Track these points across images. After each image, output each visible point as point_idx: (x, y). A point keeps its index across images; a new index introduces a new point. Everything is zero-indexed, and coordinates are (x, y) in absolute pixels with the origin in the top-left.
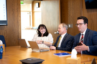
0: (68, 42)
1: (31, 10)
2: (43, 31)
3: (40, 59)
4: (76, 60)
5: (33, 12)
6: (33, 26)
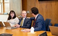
0: (27, 22)
1: (2, 2)
2: (12, 15)
3: (10, 34)
4: (34, 34)
5: (4, 3)
6: (4, 12)
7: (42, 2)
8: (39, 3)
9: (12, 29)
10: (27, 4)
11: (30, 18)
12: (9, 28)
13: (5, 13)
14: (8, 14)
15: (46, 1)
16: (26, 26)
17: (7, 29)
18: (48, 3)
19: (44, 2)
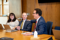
7: (42, 4)
8: (39, 5)
9: (12, 32)
10: (26, 6)
11: (30, 20)
12: (9, 31)
13: (5, 15)
14: (7, 16)
15: (46, 4)
17: (6, 32)
19: (44, 4)
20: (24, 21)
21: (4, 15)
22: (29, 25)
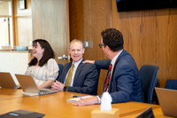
0: (86, 75)
1: (10, 13)
3: (35, 113)
5: (15, 18)
6: (15, 44)
7: (129, 14)
8: (121, 18)
9: (40, 95)
10: (83, 21)
12: (32, 94)
13: (20, 47)
14: (27, 49)
15: (140, 13)
16: (83, 86)
17: (25, 96)
18: (147, 18)
19: (134, 14)
20: (76, 65)
21: (17, 48)
22: (89, 76)
